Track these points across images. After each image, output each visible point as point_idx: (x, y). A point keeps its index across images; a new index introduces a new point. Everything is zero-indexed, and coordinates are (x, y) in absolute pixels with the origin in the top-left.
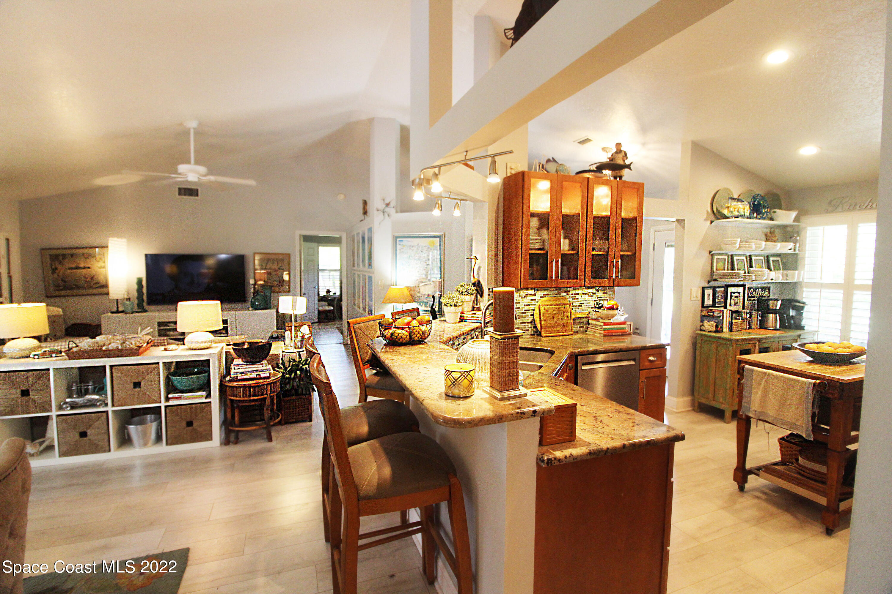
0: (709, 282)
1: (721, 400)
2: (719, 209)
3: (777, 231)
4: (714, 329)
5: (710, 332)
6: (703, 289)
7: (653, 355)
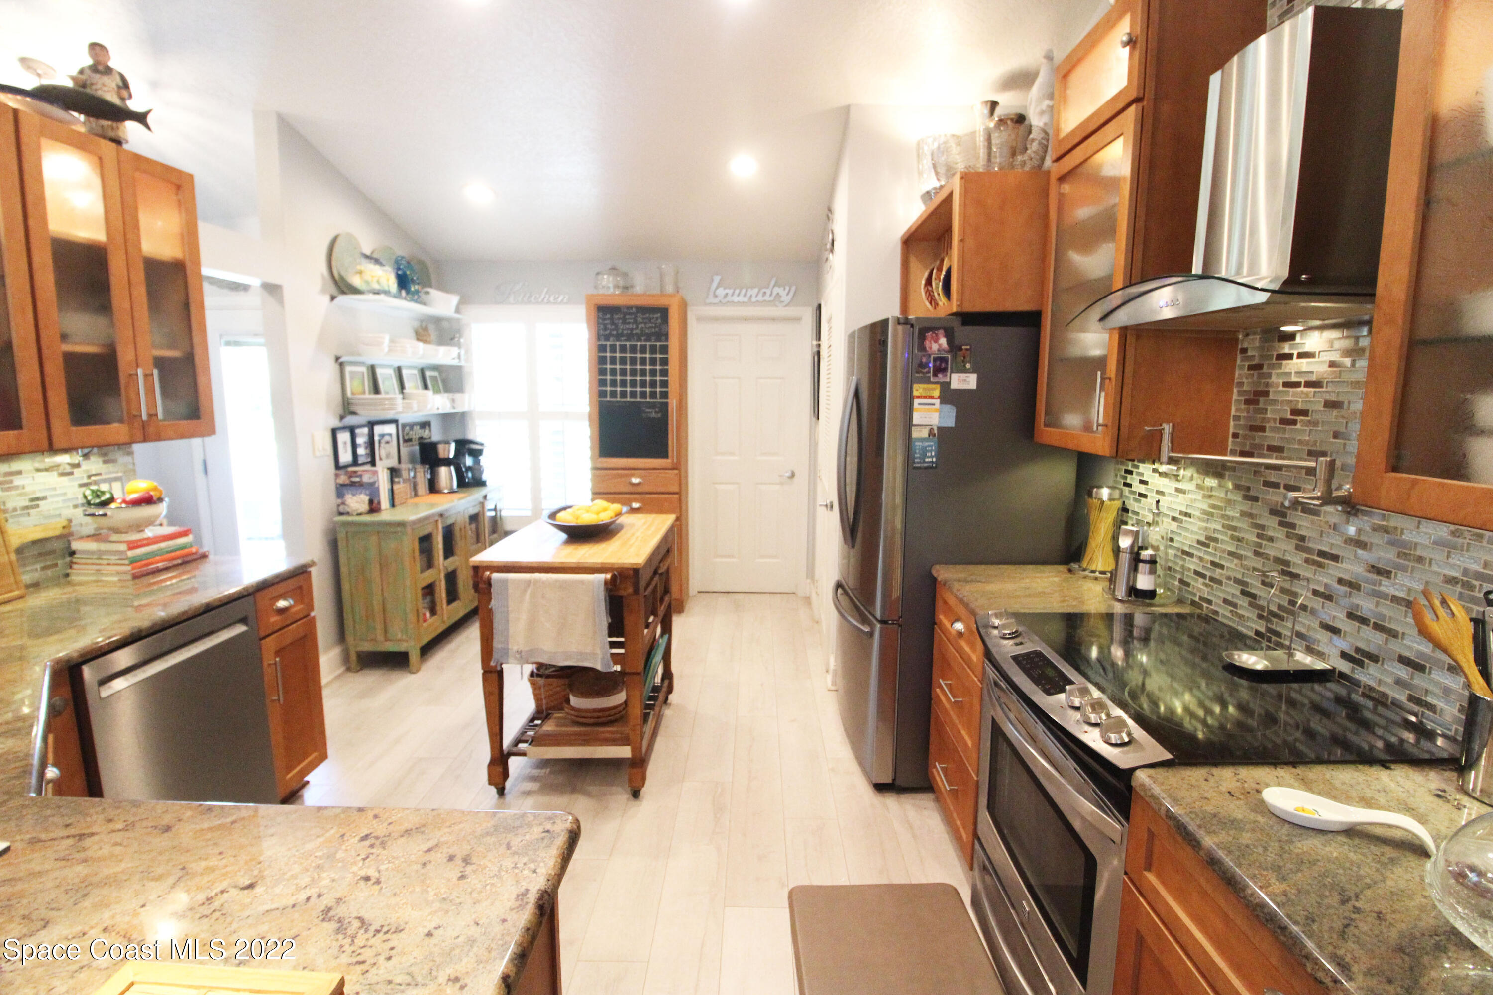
0: (342, 418)
1: (399, 636)
2: (343, 273)
3: (431, 328)
4: (365, 507)
5: (360, 514)
6: (334, 432)
7: (283, 596)
